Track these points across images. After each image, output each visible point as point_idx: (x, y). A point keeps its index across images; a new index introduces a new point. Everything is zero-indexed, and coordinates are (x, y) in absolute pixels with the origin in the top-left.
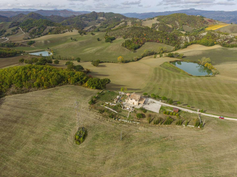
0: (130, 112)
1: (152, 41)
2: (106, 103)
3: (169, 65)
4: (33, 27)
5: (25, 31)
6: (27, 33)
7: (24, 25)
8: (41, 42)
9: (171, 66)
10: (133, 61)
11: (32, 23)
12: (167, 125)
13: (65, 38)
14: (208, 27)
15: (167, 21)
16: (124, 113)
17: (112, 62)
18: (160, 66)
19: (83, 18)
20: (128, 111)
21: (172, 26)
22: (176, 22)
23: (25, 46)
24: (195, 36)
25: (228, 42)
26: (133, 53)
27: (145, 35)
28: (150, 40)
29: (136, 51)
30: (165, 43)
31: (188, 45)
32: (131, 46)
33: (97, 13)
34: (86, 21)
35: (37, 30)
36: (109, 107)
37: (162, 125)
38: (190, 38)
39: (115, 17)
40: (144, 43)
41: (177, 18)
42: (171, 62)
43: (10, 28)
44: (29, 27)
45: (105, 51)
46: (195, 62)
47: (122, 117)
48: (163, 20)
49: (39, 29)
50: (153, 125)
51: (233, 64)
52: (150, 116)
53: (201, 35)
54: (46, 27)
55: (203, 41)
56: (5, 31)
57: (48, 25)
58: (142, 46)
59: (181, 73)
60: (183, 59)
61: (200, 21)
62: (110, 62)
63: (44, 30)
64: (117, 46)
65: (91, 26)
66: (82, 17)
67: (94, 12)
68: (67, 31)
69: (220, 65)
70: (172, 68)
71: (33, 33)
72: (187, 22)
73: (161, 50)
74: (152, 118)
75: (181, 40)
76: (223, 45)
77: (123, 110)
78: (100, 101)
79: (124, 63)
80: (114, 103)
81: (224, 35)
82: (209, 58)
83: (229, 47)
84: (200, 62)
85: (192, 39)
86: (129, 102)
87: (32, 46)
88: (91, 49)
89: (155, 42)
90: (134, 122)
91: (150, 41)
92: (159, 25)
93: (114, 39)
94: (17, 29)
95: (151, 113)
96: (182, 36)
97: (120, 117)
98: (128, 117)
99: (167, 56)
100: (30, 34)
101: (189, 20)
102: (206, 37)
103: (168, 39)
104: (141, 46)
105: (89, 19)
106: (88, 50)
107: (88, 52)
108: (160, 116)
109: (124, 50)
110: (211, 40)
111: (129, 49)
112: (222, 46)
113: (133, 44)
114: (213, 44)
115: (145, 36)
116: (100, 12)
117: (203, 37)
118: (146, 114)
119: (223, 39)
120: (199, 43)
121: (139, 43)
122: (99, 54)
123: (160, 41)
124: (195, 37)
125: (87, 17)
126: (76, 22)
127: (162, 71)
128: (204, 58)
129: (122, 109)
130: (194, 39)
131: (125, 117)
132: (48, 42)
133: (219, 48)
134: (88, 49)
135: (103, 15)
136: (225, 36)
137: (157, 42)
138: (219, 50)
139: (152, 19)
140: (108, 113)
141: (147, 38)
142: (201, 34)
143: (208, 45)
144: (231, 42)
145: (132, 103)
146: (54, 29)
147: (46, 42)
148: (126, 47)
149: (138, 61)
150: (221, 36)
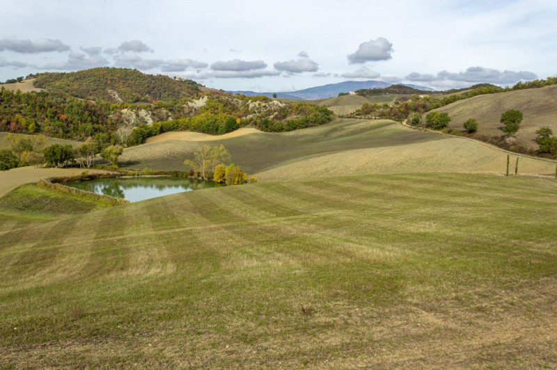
3: (41, 191)
15: (76, 87)
22: (110, 91)
24: (172, 110)
25: (276, 119)
30: (53, 134)
38: (153, 114)
41: (112, 80)
48: (58, 84)
53: (189, 108)
55: (197, 119)
72: (149, 93)
75: (122, 122)
76: (265, 125)
81: (258, 102)
83: (281, 130)
84: (196, 172)
85: (161, 119)
96: (125, 111)
101: (154, 88)
102: (207, 109)
103: (64, 117)
110: (223, 118)
112: (262, 130)
114: (232, 127)
117: (197, 111)
119: (259, 112)
123: (24, 124)
124: (170, 114)
130: (170, 119)
136: (264, 104)
137: (9, 130)
138: (255, 138)
142: (190, 104)
143: (217, 129)
144: (285, 117)
150: (251, 106)
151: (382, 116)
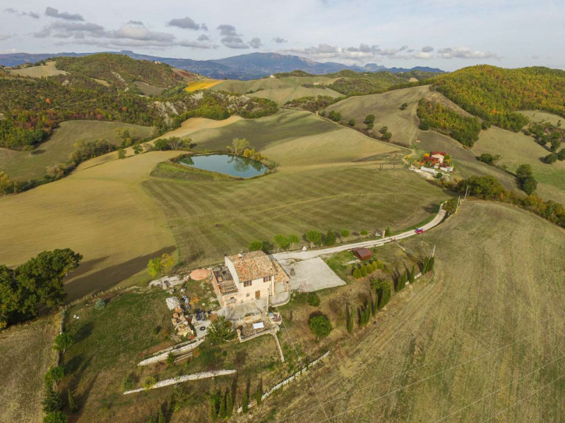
0: (278, 333)
1: (79, 116)
2: (143, 363)
3: (175, 168)
9: (183, 170)
10: (49, 179)
12: (385, 308)
14: (187, 86)
15: (87, 69)
16: (259, 350)
18: (152, 174)
20: (267, 332)
21: (109, 83)
22: (113, 73)
24: (184, 102)
25: (248, 108)
26: (31, 156)
27: (48, 100)
28: (72, 114)
29: (38, 149)
30: (124, 121)
31: (182, 121)
32: (12, 138)
36: (181, 374)
37: (377, 317)
38: (175, 105)
40: (57, 123)
41: (112, 64)
42: (173, 160)
46: (221, 153)
47: (265, 375)
48: (74, 66)
50: (360, 332)
51: (285, 144)
52: (333, 306)
53: (194, 99)
55: (205, 108)
58: (52, 132)
59: (216, 178)
60: (195, 149)
61: (167, 74)
69: (267, 150)
70: (187, 173)
72: (140, 74)
73: (123, 137)
74: (343, 309)
75: (157, 110)
76: (244, 115)
77: (246, 343)
78: (106, 376)
79: (18, 192)
80: (184, 339)
81: (233, 97)
82: (244, 140)
83: (253, 117)
84: (232, 151)
85: (180, 108)
86: (239, 299)
89: (91, 119)
90: (314, 363)
91: (76, 118)
92: (70, 80)
95: (332, 297)
96: (157, 102)
97: (257, 383)
98: (283, 359)
99: (152, 149)
101: (143, 70)
102: (206, 102)
103: (124, 108)
104: (51, 134)
108: (354, 290)
110: (218, 108)
111: (9, 148)
112: (243, 117)
113: (19, 131)
114: (226, 116)
115: (49, 106)
117: (199, 102)
118: (324, 309)
119: (236, 103)
120: (200, 115)
121: (39, 124)
123: (104, 114)
124: (184, 104)
127: (167, 186)
128: (236, 141)
129: (241, 341)
130: (185, 108)
131: (271, 366)
133: (241, 121)
136: (237, 98)
137: (97, 119)
138: (242, 123)
139: (38, 65)
140: (193, 404)
141: (58, 109)
142: (192, 97)
143: (218, 117)
144: (252, 108)
145: (253, 296)
149: (70, 176)
150: (230, 99)
151: (305, 108)
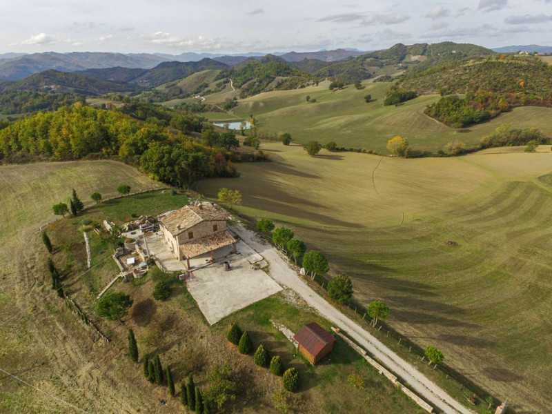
1: (544, 103)
4: (252, 79)
5: (236, 87)
6: (238, 90)
7: (240, 75)
8: (247, 105)
10: (442, 154)
11: (252, 71)
13: (297, 97)
16: (106, 273)
17: (371, 153)
18: (540, 178)
19: (368, 60)
23: (218, 111)
26: (455, 133)
27: (522, 83)
28: (538, 99)
29: (468, 128)
32: (454, 115)
33: (406, 47)
34: (372, 67)
35: (257, 83)
39: (454, 52)
43: (216, 80)
44: (245, 78)
45: (369, 124)
49: (260, 82)
54: (274, 78)
56: (207, 86)
57: (278, 74)
58: (497, 115)
62: (364, 152)
63: (267, 85)
64: (409, 112)
65: (379, 77)
66: (365, 58)
67: (400, 45)
68: (308, 85)
71: (247, 90)
74: (170, 338)
78: (99, 213)
79: (407, 158)
87: (230, 112)
88: (336, 119)
93: (413, 96)
94: (225, 82)
100: (243, 91)
105: (383, 61)
106: (327, 122)
107: (324, 126)
109: (428, 124)
113: (465, 110)
116: (416, 44)
121: (492, 105)
122: (349, 132)
125: (377, 58)
126: (347, 70)
127: (535, 195)
131: (93, 290)
132: (261, 104)
134: (330, 119)
135: (423, 49)
141: (527, 93)
146: (286, 81)
147: (256, 105)
148: (436, 116)
